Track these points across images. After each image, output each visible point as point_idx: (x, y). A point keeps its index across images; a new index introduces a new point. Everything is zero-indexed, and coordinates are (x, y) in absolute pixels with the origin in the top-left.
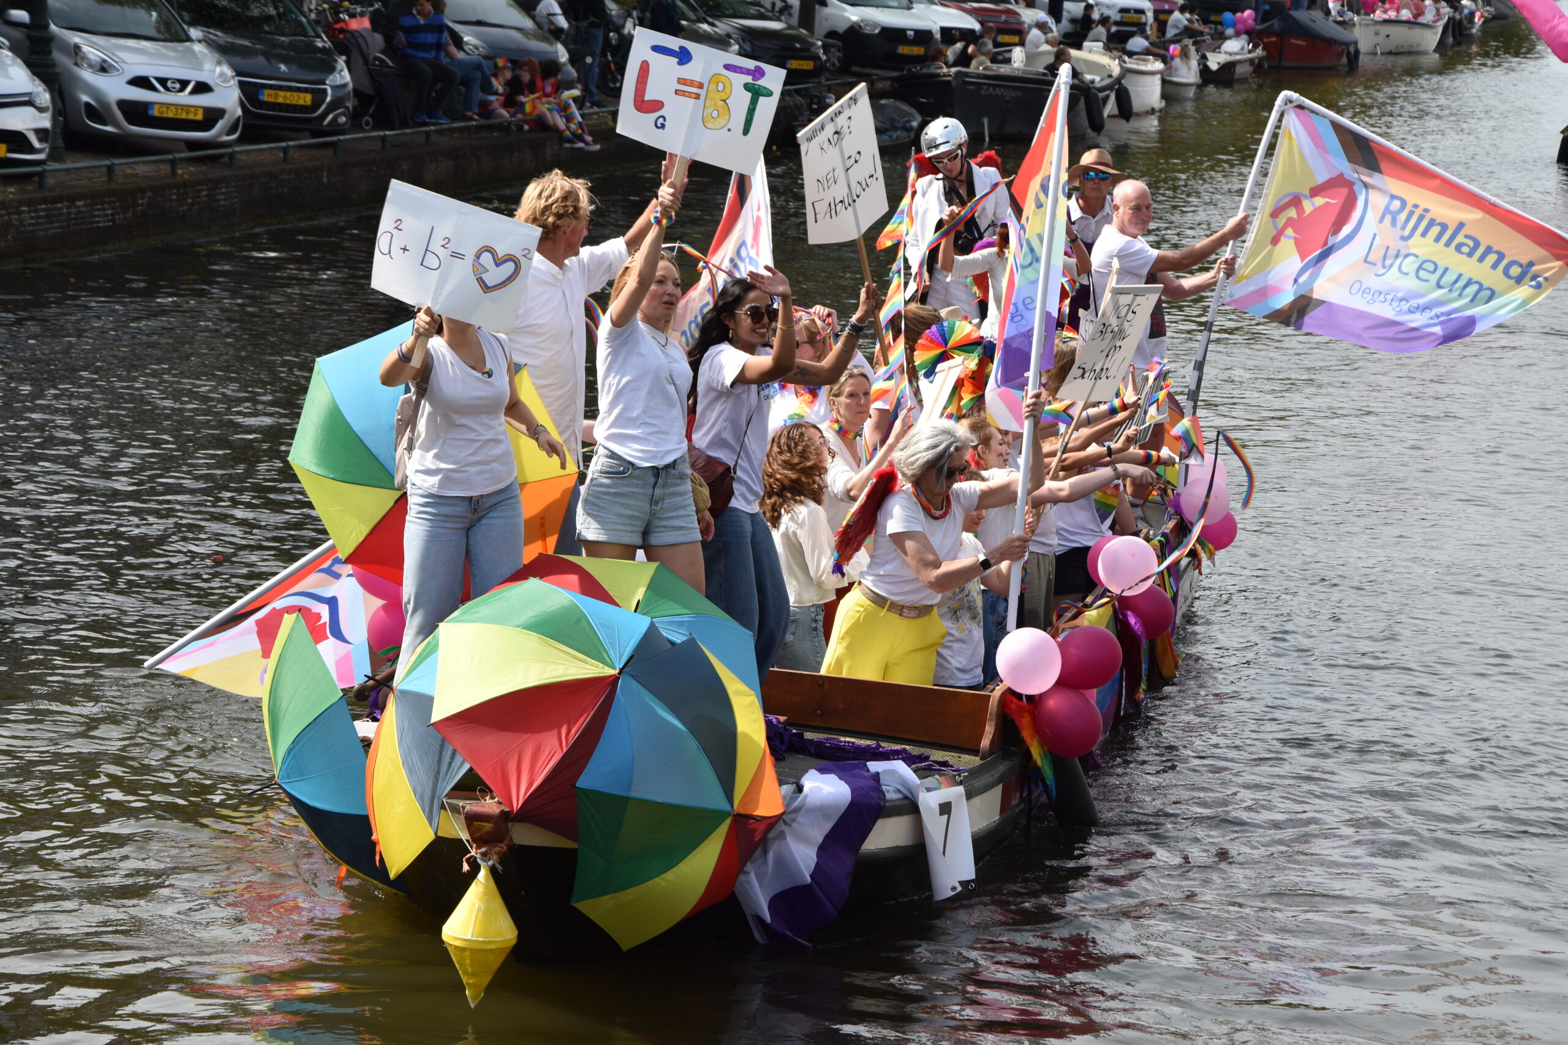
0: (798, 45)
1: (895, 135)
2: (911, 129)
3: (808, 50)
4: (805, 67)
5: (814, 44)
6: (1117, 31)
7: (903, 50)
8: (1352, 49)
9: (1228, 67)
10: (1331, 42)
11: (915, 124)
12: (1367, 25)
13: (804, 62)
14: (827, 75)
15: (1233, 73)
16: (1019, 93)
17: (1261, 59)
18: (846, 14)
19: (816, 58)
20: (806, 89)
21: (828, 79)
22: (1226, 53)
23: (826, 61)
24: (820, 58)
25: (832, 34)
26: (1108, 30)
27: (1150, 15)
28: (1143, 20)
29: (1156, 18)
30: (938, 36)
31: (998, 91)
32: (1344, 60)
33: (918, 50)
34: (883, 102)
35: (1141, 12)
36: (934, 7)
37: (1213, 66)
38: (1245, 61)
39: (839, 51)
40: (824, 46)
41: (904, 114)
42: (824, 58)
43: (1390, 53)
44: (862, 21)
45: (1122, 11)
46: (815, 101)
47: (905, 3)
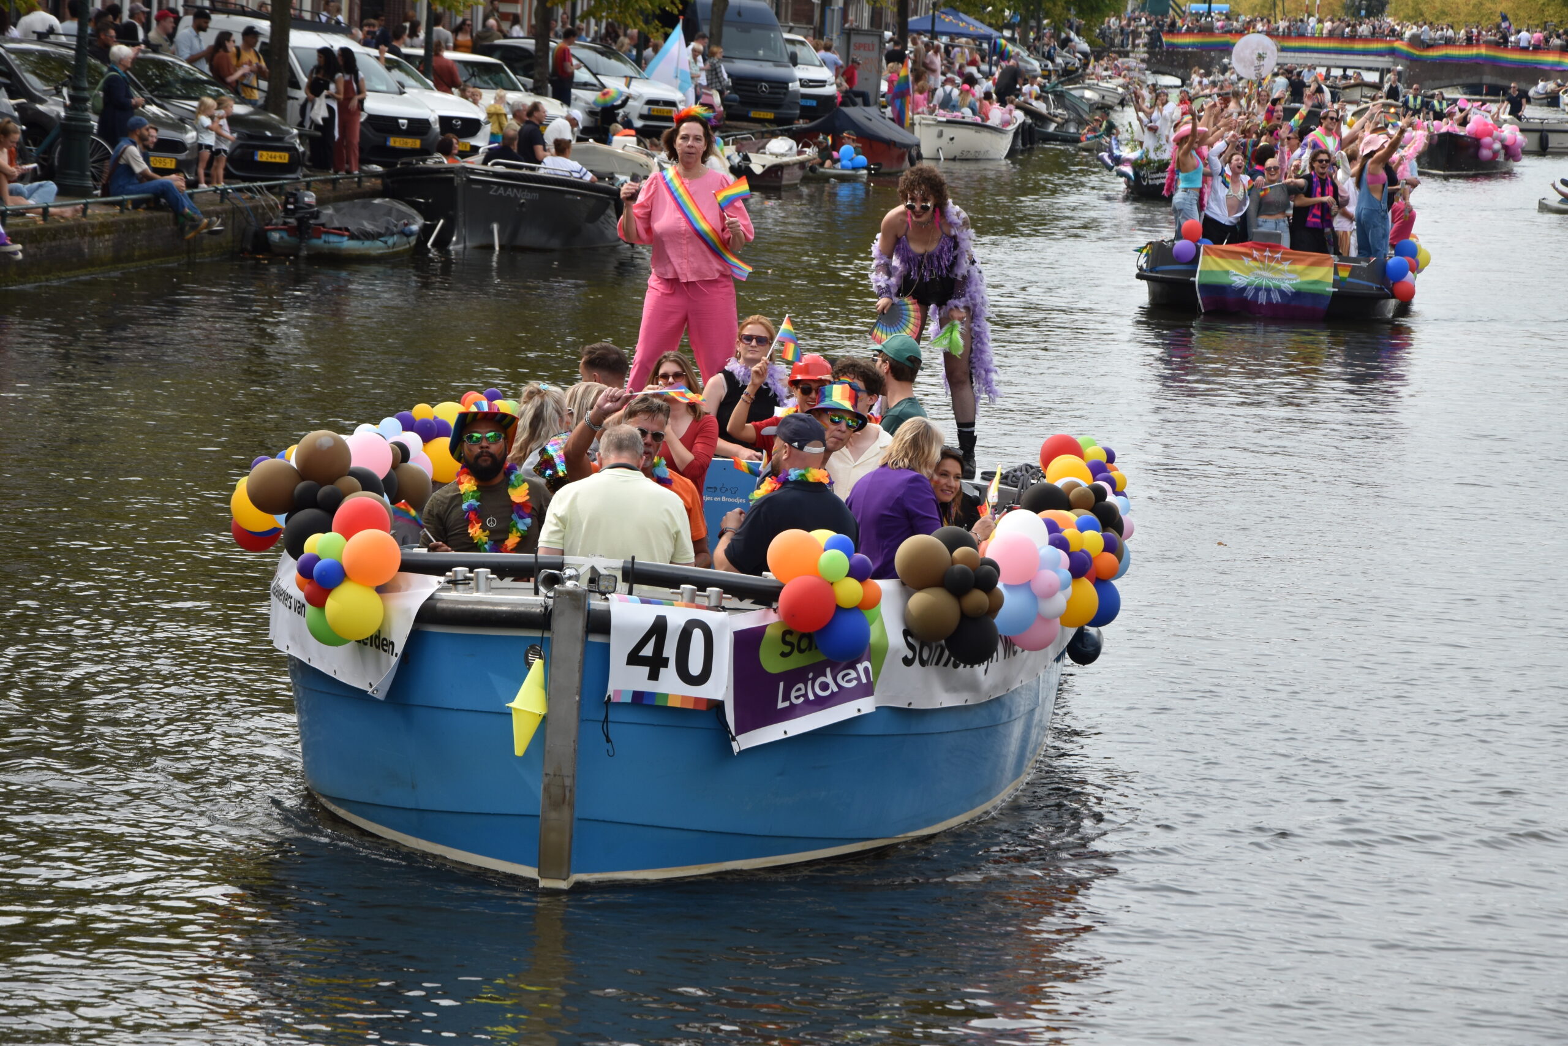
0: (268, 134)
1: (391, 241)
2: (409, 234)
3: (281, 139)
4: (278, 160)
5: (288, 133)
6: (645, 126)
7: (395, 142)
8: (914, 152)
9: (775, 171)
10: (890, 144)
11: (415, 228)
12: (928, 125)
13: (278, 154)
14: (305, 169)
15: (781, 178)
16: (536, 195)
17: (811, 162)
19: (291, 149)
20: (281, 186)
21: (305, 176)
22: (771, 154)
24: (296, 150)
30: (437, 127)
31: (509, 192)
33: (414, 143)
34: (377, 201)
35: (673, 104)
36: (427, 92)
37: (758, 169)
38: (794, 164)
40: (300, 136)
41: (402, 215)
43: (954, 159)
45: (650, 102)
46: (291, 200)
47: (395, 87)
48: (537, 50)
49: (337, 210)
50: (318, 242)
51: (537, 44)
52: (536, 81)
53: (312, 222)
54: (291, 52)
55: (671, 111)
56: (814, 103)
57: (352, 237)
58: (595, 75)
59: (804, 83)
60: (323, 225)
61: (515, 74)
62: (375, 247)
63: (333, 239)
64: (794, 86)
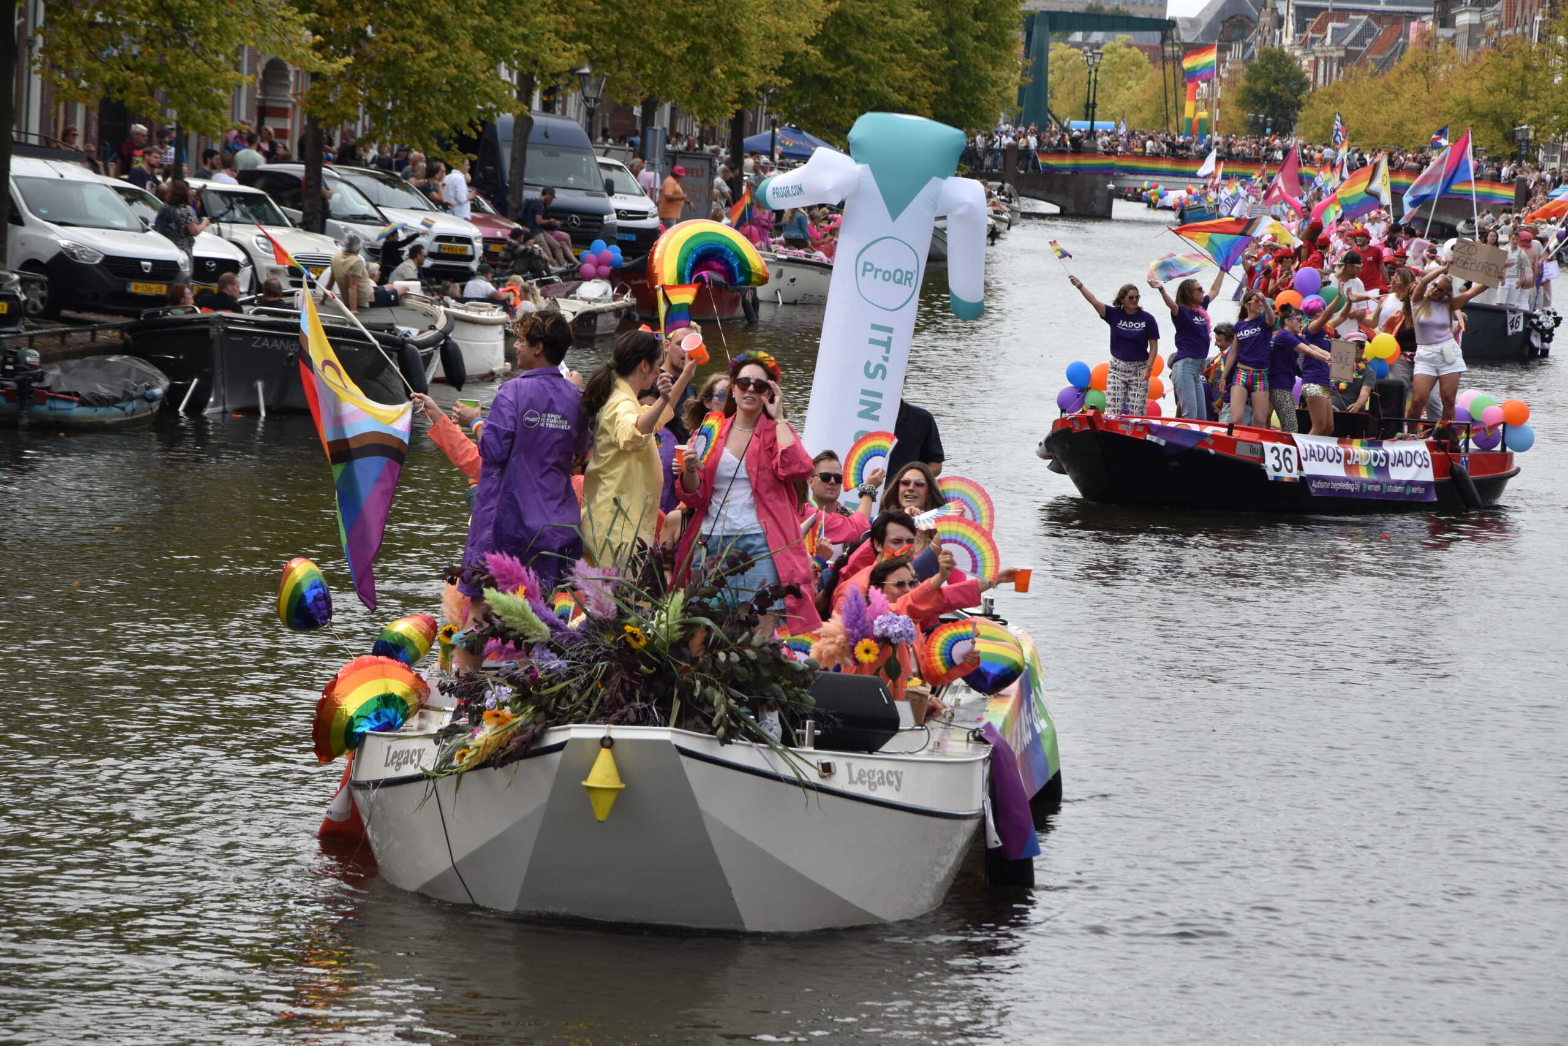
1: (129, 407)
2: (151, 399)
5: (7, 278)
6: (434, 266)
7: (137, 288)
8: (749, 297)
9: (587, 319)
11: (159, 392)
14: (27, 320)
15: (594, 327)
17: (630, 308)
18: (53, 237)
19: (12, 298)
21: (28, 328)
22: (582, 299)
23: (26, 302)
24: (17, 298)
25: (32, 264)
26: (419, 264)
27: (478, 245)
28: (470, 252)
29: (485, 250)
30: (187, 270)
31: (274, 344)
32: (740, 311)
33: (159, 289)
34: (113, 359)
35: (467, 241)
38: (609, 311)
39: (42, 288)
40: (22, 282)
41: (142, 377)
42: (23, 297)
43: (795, 303)
44: (76, 246)
45: (440, 238)
46: (10, 360)
47: (137, 224)
48: (307, 177)
49: (65, 371)
50: (42, 409)
51: (307, 170)
52: (305, 215)
53: (34, 385)
54: (11, 181)
55: (465, 249)
56: (633, 238)
57: (83, 403)
58: (375, 206)
59: (622, 214)
60: (48, 389)
61: (279, 204)
62: (112, 415)
63: (60, 405)
64: (611, 219)
